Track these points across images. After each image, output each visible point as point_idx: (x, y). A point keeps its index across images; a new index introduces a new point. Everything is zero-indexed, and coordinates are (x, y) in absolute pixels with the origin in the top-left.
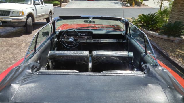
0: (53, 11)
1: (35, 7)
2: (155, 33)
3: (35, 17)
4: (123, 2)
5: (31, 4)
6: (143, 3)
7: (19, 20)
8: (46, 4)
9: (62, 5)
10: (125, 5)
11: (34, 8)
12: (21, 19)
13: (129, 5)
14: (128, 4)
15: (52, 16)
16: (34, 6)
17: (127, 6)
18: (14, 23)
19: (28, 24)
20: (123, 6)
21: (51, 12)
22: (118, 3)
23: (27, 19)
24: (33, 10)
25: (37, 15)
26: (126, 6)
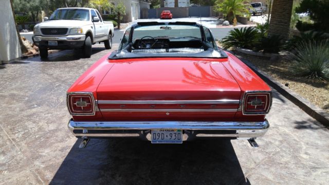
0: (113, 31)
1: (94, 24)
2: (249, 50)
3: (94, 37)
4: (220, 18)
5: (88, 19)
6: (250, 20)
7: (77, 39)
8: (105, 22)
9: (121, 27)
10: (221, 23)
11: (93, 26)
12: (80, 38)
13: (229, 23)
14: (227, 22)
15: (112, 38)
16: (92, 23)
17: (225, 25)
18: (71, 43)
19: (86, 44)
20: (218, 24)
21: (110, 32)
22: (211, 21)
23: (86, 39)
24: (92, 27)
25: (96, 34)
26: (223, 25)
